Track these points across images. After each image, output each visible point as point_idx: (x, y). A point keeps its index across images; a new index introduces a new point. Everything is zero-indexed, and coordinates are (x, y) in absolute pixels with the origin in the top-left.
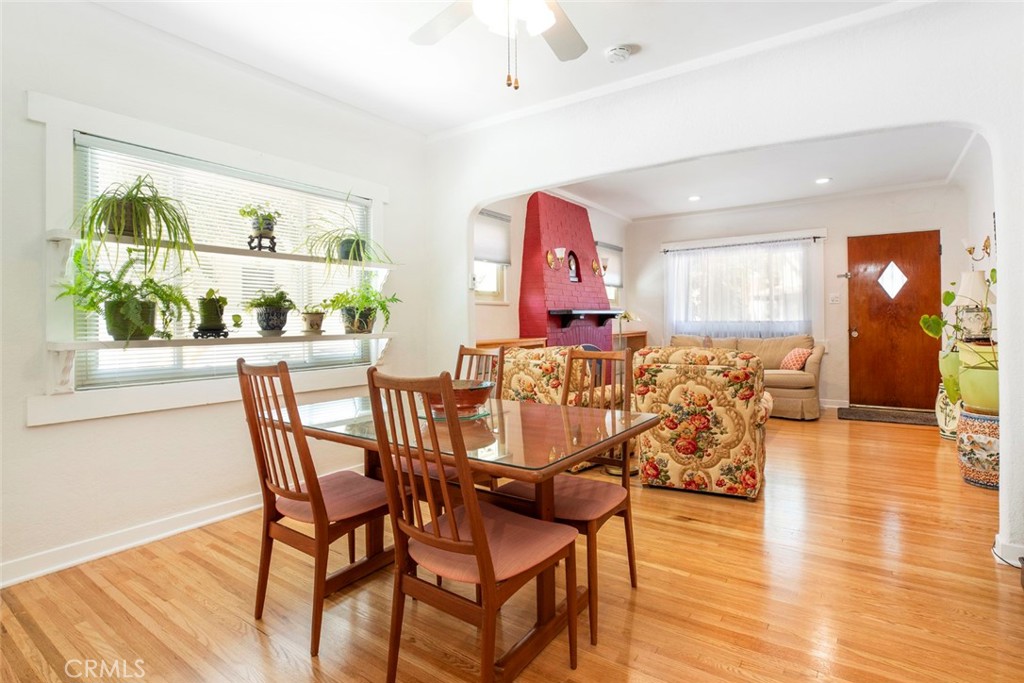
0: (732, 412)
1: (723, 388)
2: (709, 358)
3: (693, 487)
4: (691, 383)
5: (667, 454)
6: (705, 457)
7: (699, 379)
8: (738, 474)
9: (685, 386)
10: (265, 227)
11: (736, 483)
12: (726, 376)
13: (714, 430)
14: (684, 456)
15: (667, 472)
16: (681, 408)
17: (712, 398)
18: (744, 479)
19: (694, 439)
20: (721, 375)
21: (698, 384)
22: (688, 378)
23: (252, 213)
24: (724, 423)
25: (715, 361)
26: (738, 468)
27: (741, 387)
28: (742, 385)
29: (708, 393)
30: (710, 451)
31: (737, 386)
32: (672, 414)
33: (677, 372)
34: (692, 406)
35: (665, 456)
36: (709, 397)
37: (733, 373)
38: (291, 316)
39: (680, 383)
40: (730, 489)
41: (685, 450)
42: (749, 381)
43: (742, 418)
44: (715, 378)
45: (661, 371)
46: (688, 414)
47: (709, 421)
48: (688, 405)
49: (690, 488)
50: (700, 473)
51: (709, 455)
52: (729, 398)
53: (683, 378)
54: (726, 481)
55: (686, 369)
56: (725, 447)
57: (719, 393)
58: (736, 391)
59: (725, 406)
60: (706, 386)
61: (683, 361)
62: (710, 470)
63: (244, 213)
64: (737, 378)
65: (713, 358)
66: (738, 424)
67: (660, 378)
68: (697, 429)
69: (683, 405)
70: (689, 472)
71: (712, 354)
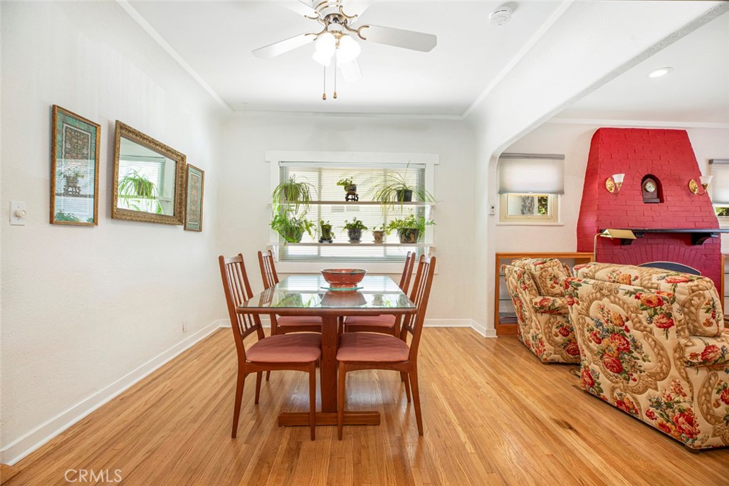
0: (650, 340)
1: (636, 311)
2: (633, 278)
3: (623, 408)
4: (605, 300)
5: (598, 367)
6: (631, 381)
7: (612, 297)
8: (669, 412)
9: (601, 303)
10: (351, 189)
11: (668, 421)
12: (637, 297)
13: (635, 354)
14: (611, 373)
15: (599, 384)
16: (601, 324)
17: (627, 320)
18: (677, 421)
19: (617, 358)
20: (633, 296)
21: (612, 302)
22: (603, 295)
23: (343, 184)
24: (644, 349)
25: (637, 281)
26: (669, 406)
27: (656, 313)
28: (655, 310)
29: (624, 314)
30: (635, 376)
31: (651, 311)
32: (595, 329)
33: (593, 287)
34: (610, 324)
35: (596, 368)
36: (624, 319)
37: (645, 295)
38: (364, 232)
39: (596, 299)
40: (662, 425)
41: (611, 368)
42: (664, 307)
43: (663, 349)
44: (626, 297)
45: (581, 285)
46: (607, 331)
47: (628, 343)
48: (607, 322)
49: (620, 407)
50: (628, 396)
51: (635, 380)
52: (645, 323)
53: (598, 295)
54: (656, 415)
55: (601, 286)
56: (650, 376)
57: (633, 315)
58: (651, 317)
59: (642, 331)
60: (620, 306)
61: (607, 278)
62: (638, 397)
63: (339, 184)
64: (649, 302)
65: (636, 278)
66: (659, 354)
67: (581, 291)
68: (618, 349)
69: (602, 321)
70: (618, 391)
71: (638, 274)
